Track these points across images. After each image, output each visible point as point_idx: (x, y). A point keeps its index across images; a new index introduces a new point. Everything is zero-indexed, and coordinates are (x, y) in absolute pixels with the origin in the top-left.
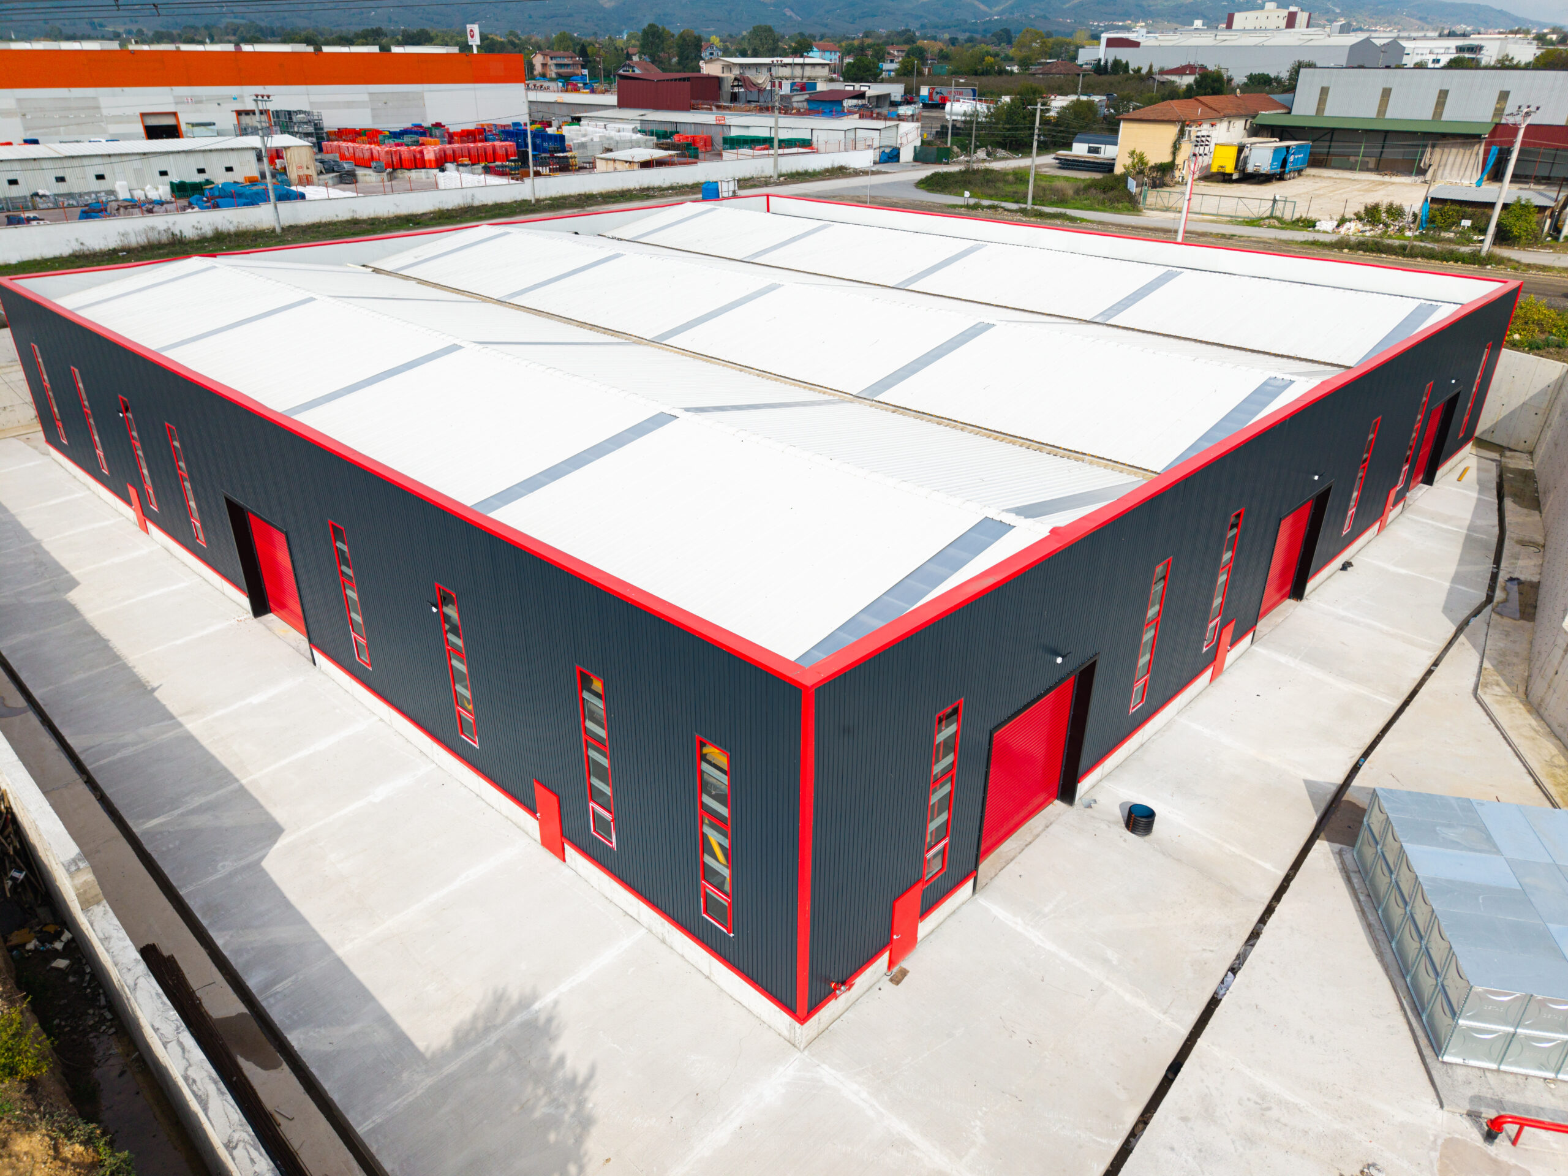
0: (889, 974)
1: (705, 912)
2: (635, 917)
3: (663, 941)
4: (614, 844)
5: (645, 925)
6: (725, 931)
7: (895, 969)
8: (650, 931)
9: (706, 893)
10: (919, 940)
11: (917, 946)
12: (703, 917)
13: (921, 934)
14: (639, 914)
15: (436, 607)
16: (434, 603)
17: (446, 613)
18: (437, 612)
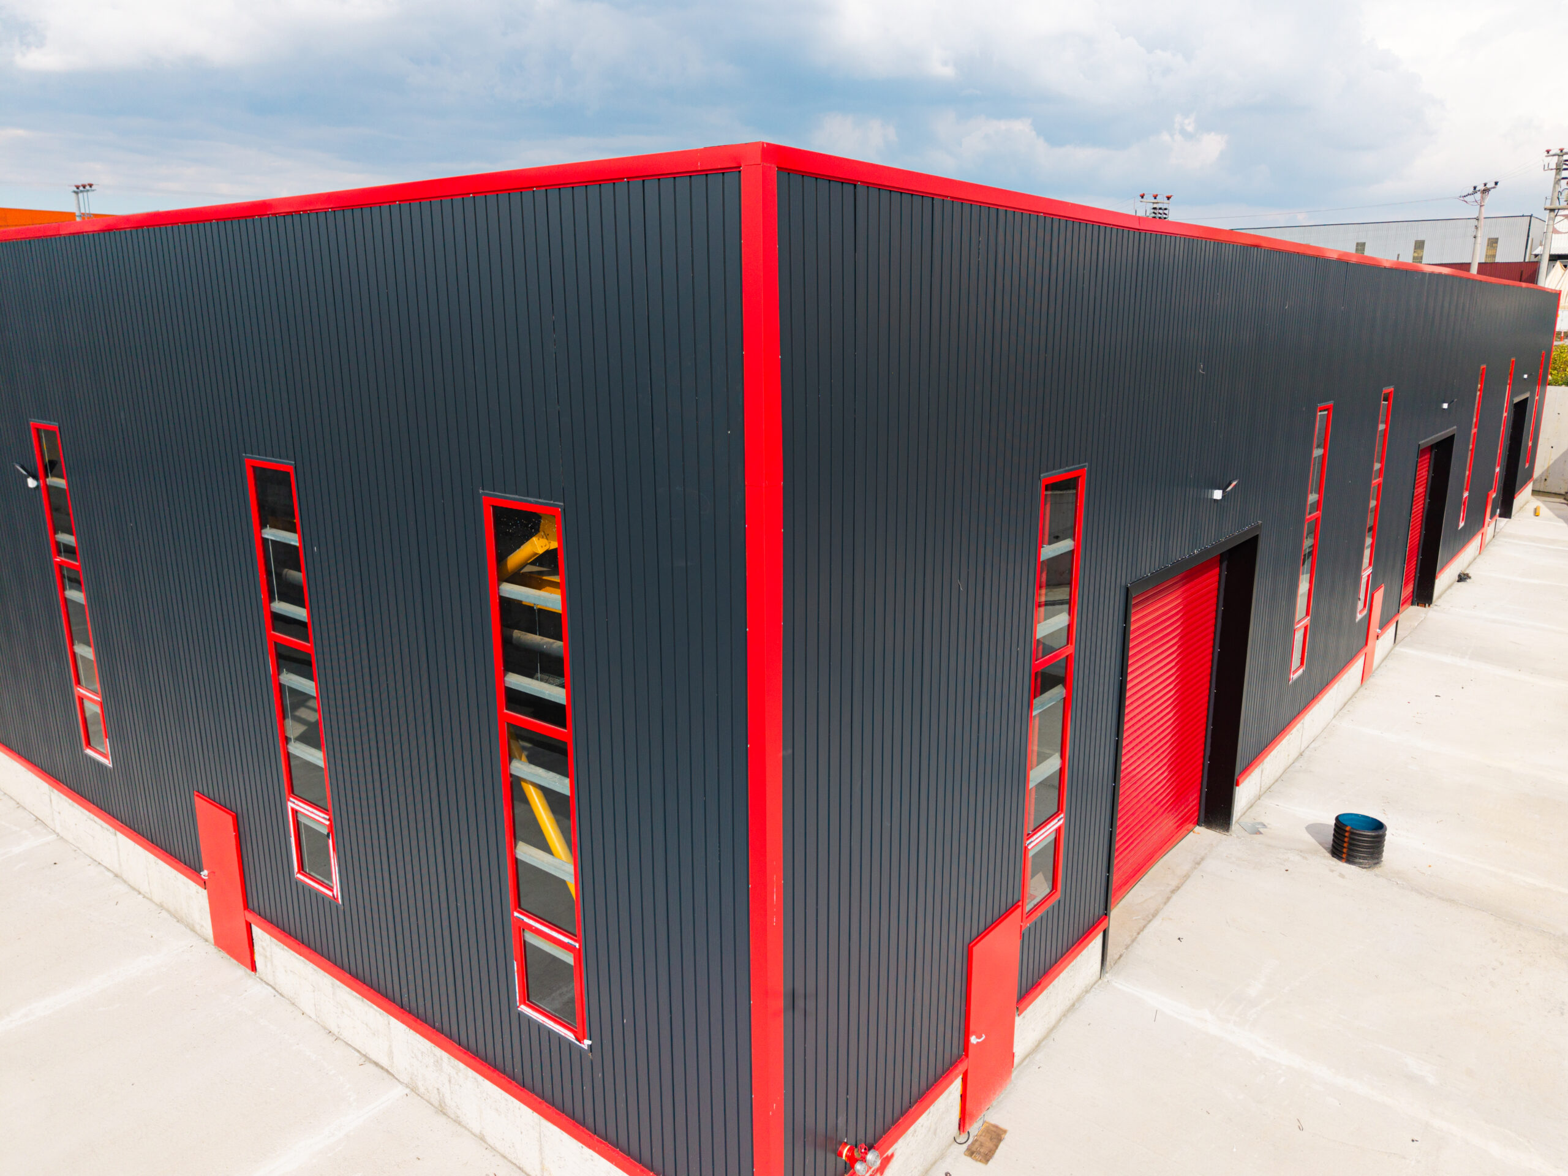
0: (962, 1138)
1: (526, 999)
2: (384, 1062)
3: (441, 1110)
4: (337, 890)
5: (404, 1078)
6: (570, 1036)
7: (975, 1128)
8: (414, 1090)
9: (524, 945)
10: (1016, 1060)
11: (1014, 1074)
12: (520, 1015)
13: (1020, 1048)
14: (391, 1054)
15: (35, 477)
16: (30, 470)
17: (52, 487)
18: (37, 487)
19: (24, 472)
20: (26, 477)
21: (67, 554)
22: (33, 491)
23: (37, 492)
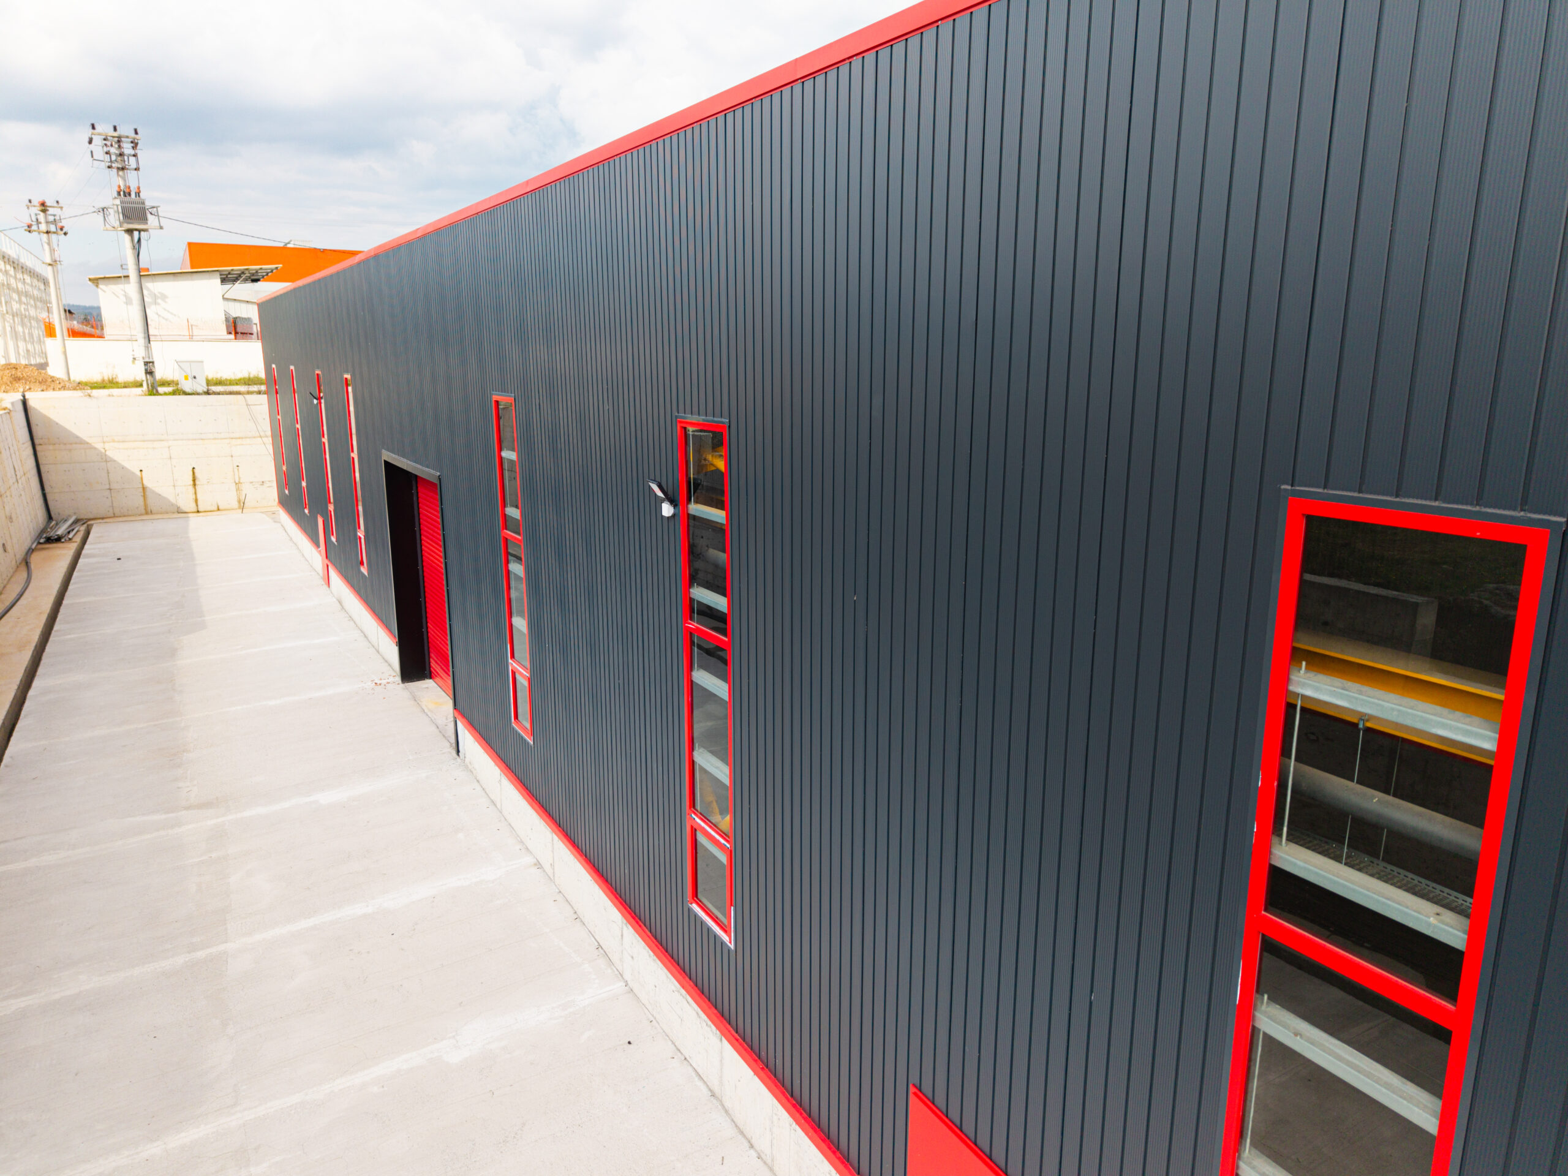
15: (672, 502)
16: (670, 493)
17: (695, 517)
18: (674, 516)
19: (660, 494)
20: (662, 501)
21: (701, 617)
22: (665, 522)
23: (672, 524)
